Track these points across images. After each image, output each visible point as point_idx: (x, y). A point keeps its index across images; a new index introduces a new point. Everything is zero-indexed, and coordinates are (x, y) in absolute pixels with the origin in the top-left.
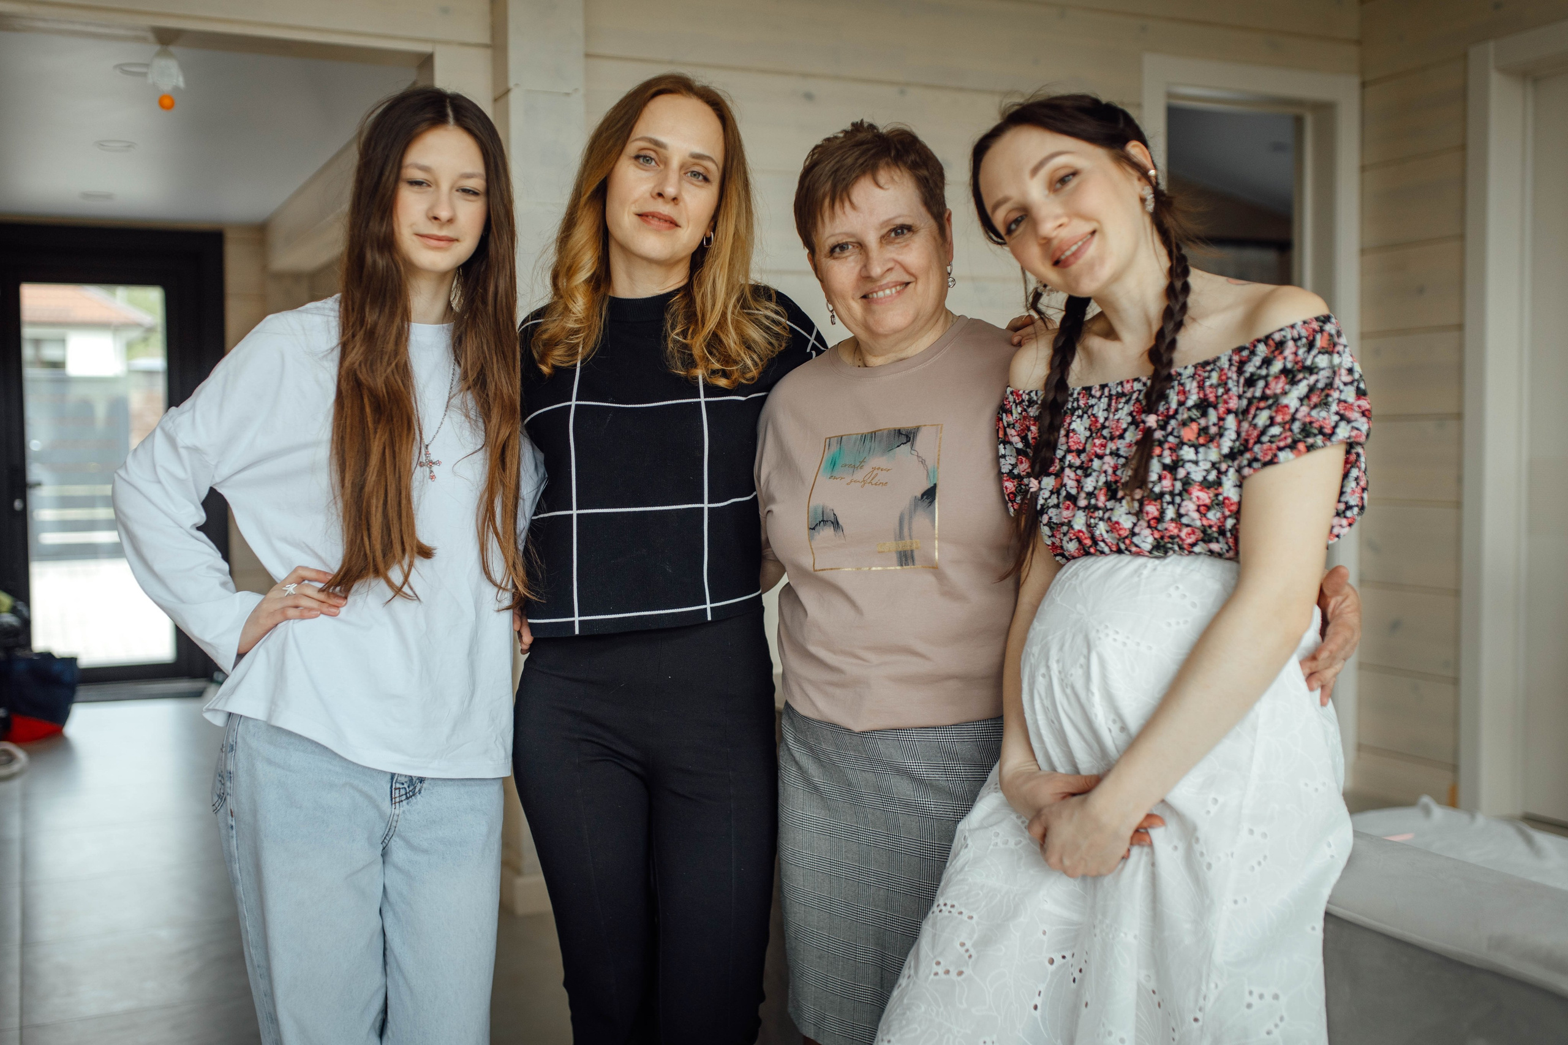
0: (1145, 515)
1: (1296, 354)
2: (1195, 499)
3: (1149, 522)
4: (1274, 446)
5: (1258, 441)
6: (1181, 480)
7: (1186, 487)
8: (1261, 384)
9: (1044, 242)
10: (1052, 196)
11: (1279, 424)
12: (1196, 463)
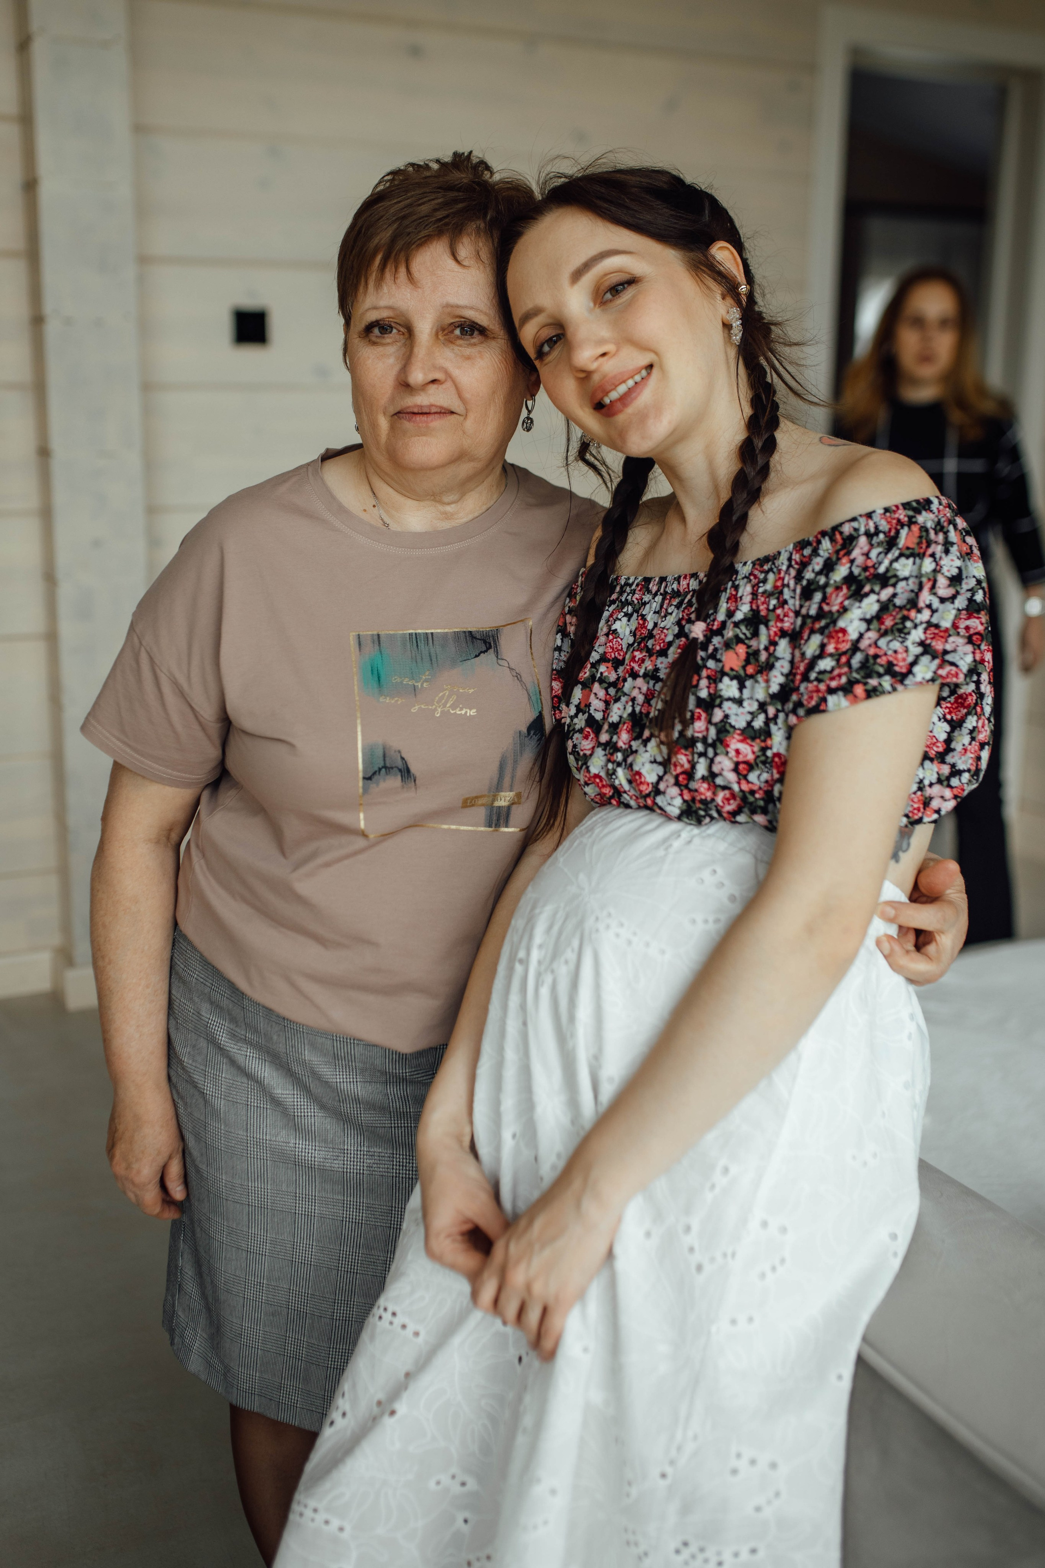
0: (672, 767)
1: (867, 555)
2: (732, 754)
3: (677, 777)
4: (822, 687)
5: (805, 678)
6: (716, 725)
7: (722, 736)
8: (818, 597)
9: (582, 375)
10: (598, 311)
11: (831, 655)
12: (739, 702)
